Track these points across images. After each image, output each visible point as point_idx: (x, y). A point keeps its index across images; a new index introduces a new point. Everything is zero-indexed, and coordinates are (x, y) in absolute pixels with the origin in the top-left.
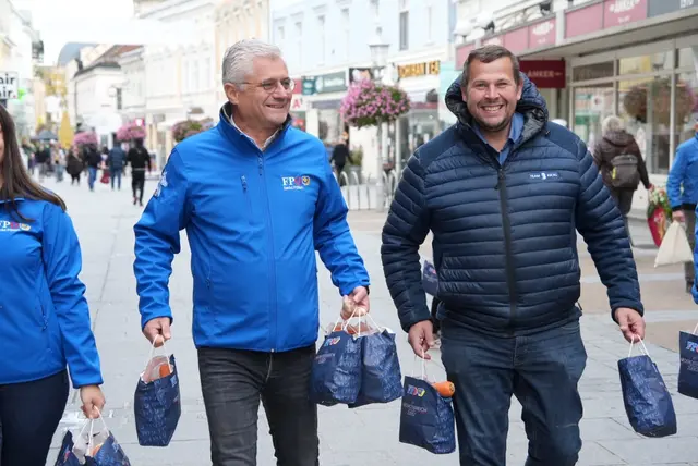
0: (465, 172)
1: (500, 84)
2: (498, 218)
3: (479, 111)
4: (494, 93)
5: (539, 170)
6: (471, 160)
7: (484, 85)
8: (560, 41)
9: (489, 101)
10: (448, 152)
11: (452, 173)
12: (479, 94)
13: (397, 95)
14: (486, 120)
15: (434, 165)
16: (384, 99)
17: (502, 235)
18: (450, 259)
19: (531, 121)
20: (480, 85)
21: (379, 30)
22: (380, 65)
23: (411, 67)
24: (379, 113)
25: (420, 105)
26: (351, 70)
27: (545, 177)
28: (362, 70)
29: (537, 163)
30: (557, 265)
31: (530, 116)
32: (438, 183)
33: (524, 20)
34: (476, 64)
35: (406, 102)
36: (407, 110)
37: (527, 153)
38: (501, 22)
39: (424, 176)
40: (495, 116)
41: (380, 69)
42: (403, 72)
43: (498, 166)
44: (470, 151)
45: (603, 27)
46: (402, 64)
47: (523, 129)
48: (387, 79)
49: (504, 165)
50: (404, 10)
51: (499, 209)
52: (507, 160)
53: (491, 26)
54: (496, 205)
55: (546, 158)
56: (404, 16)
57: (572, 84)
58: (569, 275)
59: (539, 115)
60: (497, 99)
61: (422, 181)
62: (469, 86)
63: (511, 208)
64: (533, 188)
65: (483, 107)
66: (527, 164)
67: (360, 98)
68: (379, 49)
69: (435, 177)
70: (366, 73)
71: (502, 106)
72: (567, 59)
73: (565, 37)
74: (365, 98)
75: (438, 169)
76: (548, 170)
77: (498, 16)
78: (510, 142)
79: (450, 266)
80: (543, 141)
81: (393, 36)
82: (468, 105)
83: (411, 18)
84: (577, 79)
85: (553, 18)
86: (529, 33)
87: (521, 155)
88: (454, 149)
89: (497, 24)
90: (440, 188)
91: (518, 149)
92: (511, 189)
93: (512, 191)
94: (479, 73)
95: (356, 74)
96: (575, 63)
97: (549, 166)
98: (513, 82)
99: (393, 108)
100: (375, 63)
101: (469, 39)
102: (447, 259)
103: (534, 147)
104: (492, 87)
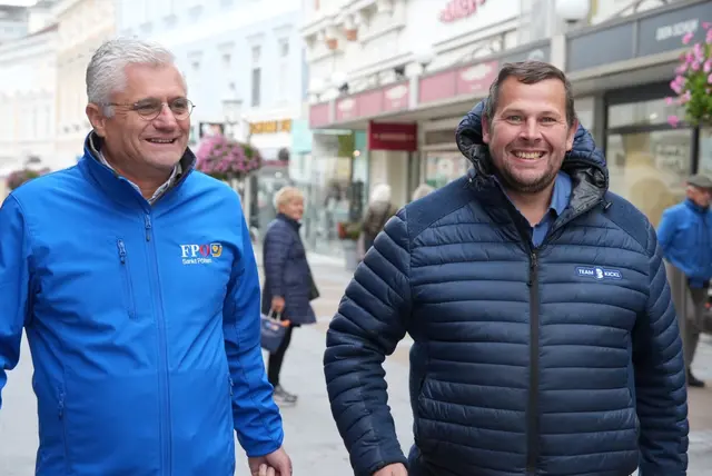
0: (478, 250)
1: (545, 118)
2: (523, 330)
3: (508, 158)
4: (534, 130)
5: (592, 263)
6: (489, 233)
7: (520, 117)
8: (413, 105)
9: (525, 141)
10: (452, 217)
11: (456, 250)
12: (511, 131)
13: (250, 152)
14: (517, 172)
15: (429, 233)
16: (236, 155)
17: (528, 358)
18: (438, 384)
19: (584, 185)
20: (513, 118)
21: (232, 86)
22: (232, 119)
23: (262, 124)
24: (230, 170)
25: (272, 163)
26: (201, 125)
27: (600, 276)
28: (212, 125)
29: (590, 253)
30: (607, 415)
31: (583, 178)
32: (433, 263)
33: (378, 83)
34: (511, 83)
35: (259, 159)
36: (258, 167)
37: (577, 234)
38: (355, 83)
39: (410, 249)
40: (532, 168)
41: (232, 124)
42: (255, 128)
43: (530, 249)
44: (488, 219)
45: (456, 93)
46: (254, 121)
47: (572, 196)
48: (239, 135)
49: (540, 249)
50: (256, 66)
51: (527, 316)
52: (546, 241)
53: (345, 87)
54: (523, 309)
55: (604, 246)
56: (257, 73)
57: (423, 148)
58: (622, 432)
59: (597, 178)
60: (538, 140)
61: (407, 255)
62: (496, 118)
63: (545, 318)
64: (582, 290)
65: (514, 153)
66: (575, 252)
67: (212, 153)
68: (231, 105)
69: (432, 252)
70: (217, 129)
71: (543, 153)
72: (419, 123)
73: (419, 100)
74: (217, 153)
75: (434, 239)
76: (606, 265)
77: (353, 76)
78: (552, 214)
79: (436, 396)
80: (600, 218)
81: (245, 92)
82: (491, 148)
83: (263, 74)
84: (428, 143)
85: (407, 82)
86: (384, 95)
87: (567, 235)
88: (463, 214)
89: (350, 85)
90: (436, 270)
91: (564, 226)
92: (548, 286)
93: (549, 291)
94: (513, 97)
95: (206, 129)
96: (426, 128)
97: (608, 260)
98: (564, 119)
99: (245, 164)
100: (227, 117)
101: (323, 99)
102: (433, 384)
103: (587, 227)
104: (532, 121)
